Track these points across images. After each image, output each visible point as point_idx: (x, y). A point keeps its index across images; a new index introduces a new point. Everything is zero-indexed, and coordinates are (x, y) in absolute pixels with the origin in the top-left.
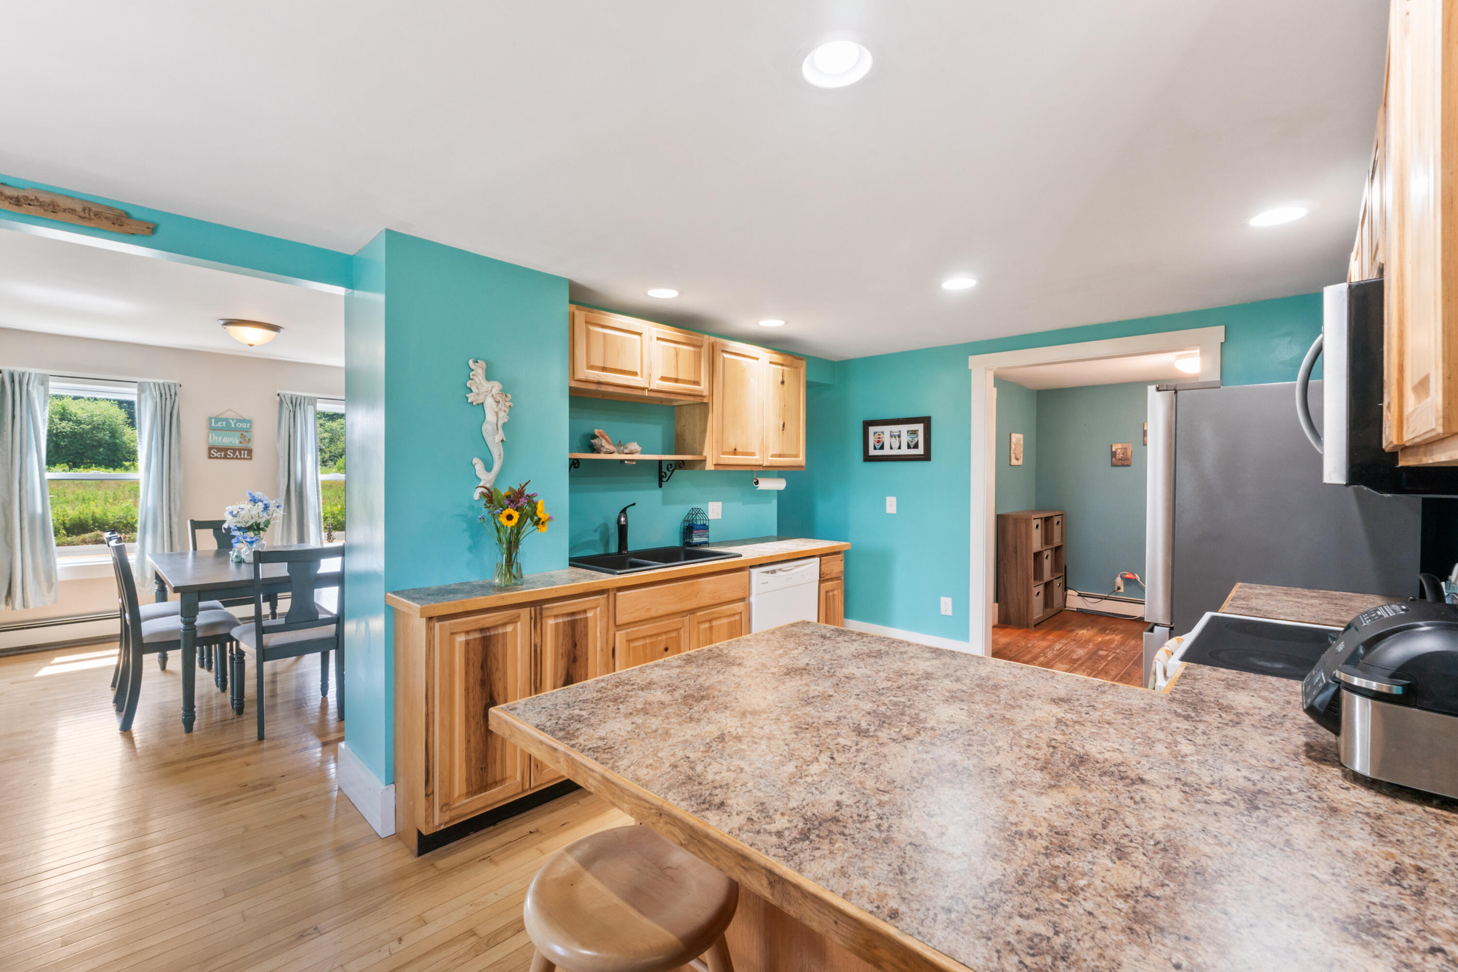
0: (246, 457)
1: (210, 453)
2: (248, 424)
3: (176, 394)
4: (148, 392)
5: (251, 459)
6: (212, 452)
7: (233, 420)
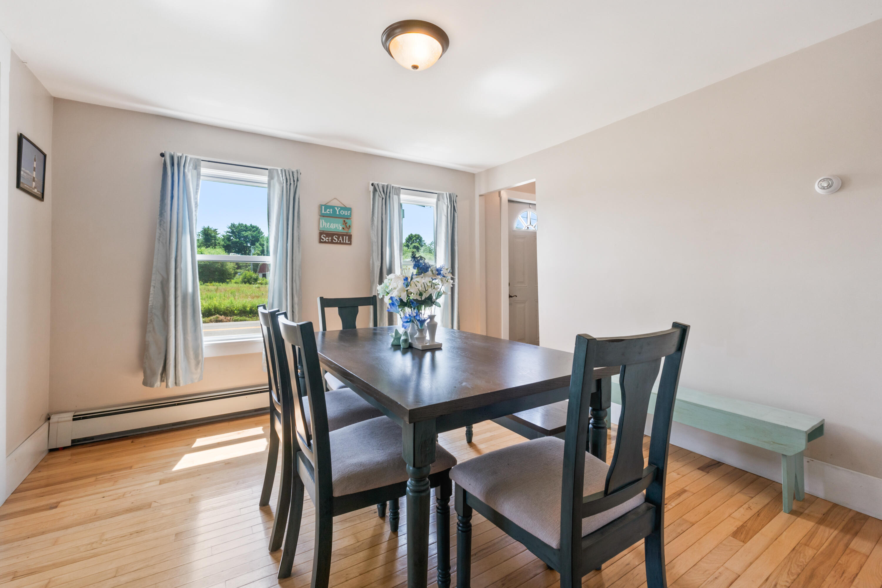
0: (347, 242)
1: (320, 238)
2: (349, 212)
3: (298, 180)
4: (276, 178)
5: (350, 244)
6: (322, 237)
7: (338, 207)
